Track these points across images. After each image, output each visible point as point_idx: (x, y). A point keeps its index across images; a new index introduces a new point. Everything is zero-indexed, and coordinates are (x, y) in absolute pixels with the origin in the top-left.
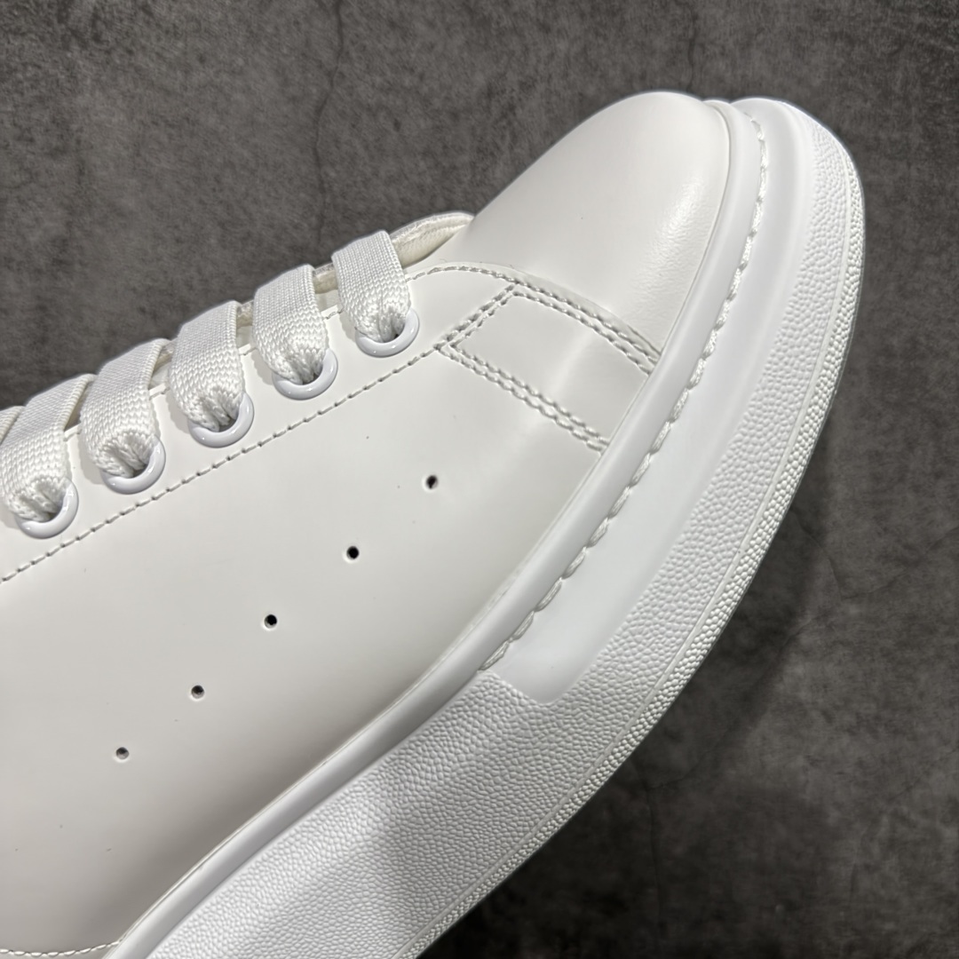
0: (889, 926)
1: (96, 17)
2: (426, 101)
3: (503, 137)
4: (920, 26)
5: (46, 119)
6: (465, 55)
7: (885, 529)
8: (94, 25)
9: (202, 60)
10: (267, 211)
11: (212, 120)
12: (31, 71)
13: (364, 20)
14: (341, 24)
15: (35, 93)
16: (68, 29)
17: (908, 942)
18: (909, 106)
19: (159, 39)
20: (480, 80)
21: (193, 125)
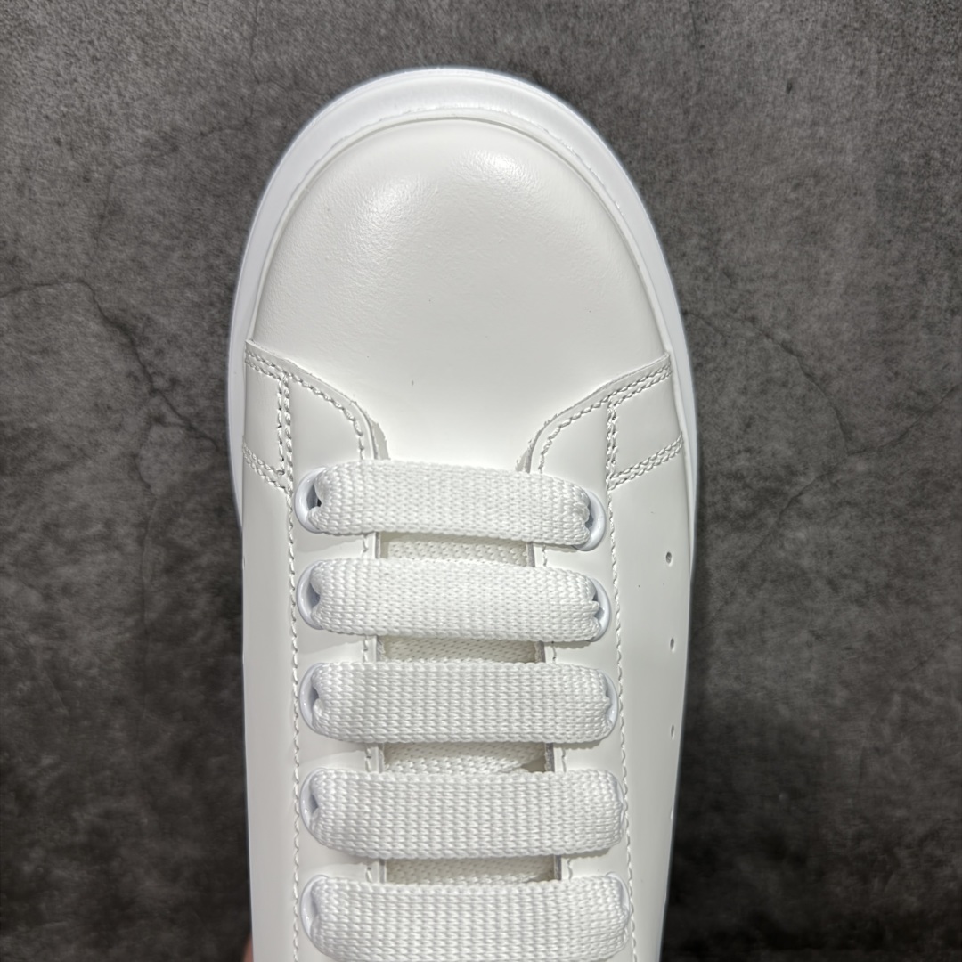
0: (900, 813)
7: (896, 374)
10: (193, 20)
17: (920, 830)
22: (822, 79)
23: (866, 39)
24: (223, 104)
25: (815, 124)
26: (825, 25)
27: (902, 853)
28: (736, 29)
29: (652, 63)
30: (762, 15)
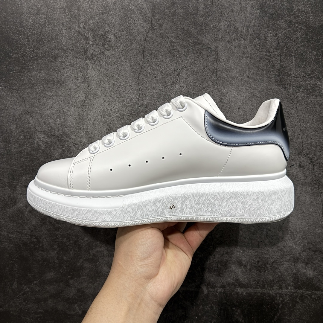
22: (245, 107)
23: (253, 100)
24: (133, 110)
25: (244, 115)
26: (246, 97)
27: (268, 266)
28: (229, 98)
30: (234, 95)
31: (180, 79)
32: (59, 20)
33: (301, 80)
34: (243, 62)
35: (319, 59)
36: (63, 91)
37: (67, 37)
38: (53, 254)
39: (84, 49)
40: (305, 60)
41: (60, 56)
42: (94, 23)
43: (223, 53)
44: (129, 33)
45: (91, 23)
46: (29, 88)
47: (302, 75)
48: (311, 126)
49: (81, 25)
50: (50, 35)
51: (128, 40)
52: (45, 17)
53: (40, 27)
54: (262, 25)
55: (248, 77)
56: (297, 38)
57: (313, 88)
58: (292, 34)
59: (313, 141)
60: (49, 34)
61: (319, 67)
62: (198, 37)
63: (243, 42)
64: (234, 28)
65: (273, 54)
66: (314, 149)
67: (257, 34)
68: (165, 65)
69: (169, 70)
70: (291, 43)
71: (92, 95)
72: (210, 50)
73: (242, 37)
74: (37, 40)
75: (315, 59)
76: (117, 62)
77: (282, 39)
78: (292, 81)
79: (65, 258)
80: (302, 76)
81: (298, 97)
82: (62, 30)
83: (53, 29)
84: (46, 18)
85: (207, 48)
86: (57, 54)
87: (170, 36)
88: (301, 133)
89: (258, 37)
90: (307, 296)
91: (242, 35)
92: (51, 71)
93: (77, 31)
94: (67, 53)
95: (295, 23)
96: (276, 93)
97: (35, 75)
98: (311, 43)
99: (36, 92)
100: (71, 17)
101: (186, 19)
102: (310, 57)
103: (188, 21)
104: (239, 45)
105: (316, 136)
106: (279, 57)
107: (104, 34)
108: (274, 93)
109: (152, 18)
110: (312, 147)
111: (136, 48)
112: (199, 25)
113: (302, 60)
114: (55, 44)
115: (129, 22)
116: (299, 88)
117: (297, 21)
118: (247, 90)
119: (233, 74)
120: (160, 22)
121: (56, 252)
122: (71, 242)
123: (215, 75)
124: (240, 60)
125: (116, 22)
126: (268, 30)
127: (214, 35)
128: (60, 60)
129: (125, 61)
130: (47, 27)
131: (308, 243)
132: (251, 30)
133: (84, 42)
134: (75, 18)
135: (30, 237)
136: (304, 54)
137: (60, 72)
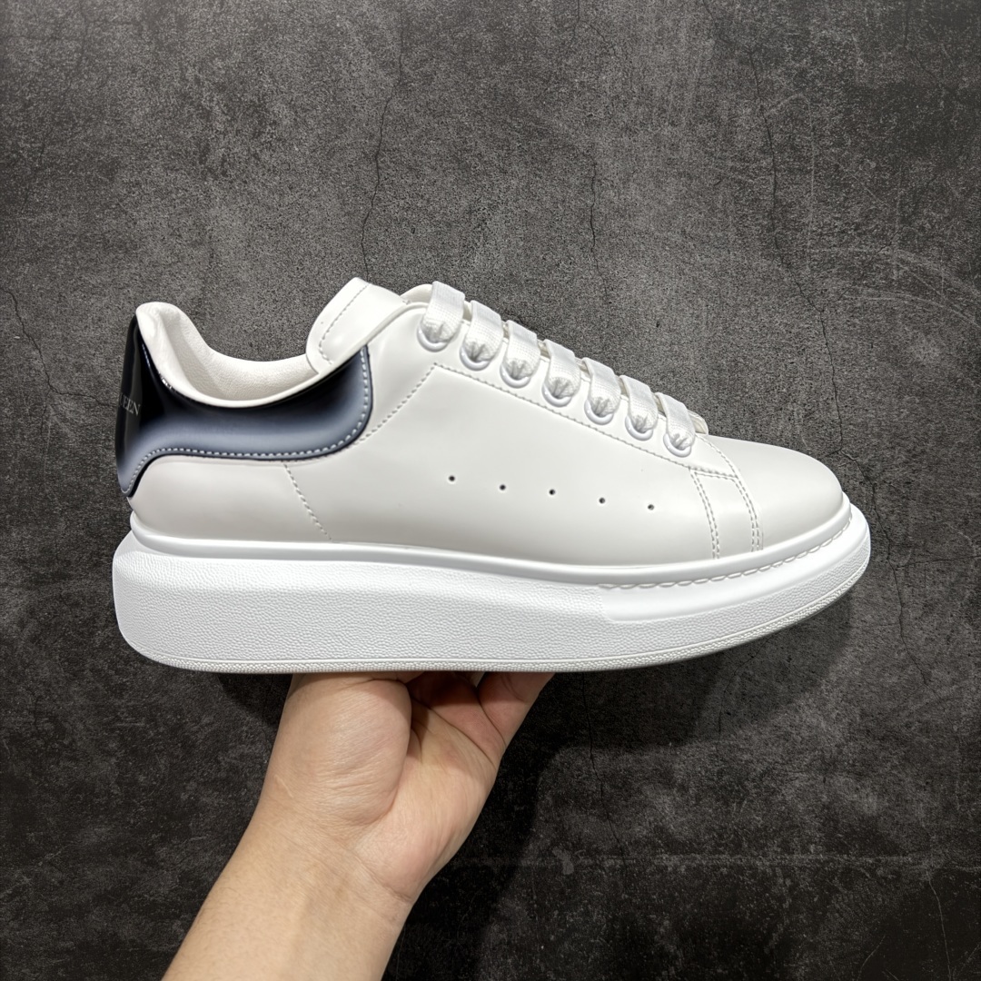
1: (224, 160)
2: (432, 216)
3: (479, 238)
4: (732, 168)
5: (190, 223)
6: (455, 187)
8: (222, 165)
9: (291, 188)
11: (297, 226)
12: (181, 193)
13: (392, 165)
14: (378, 168)
15: (184, 206)
16: (206, 167)
17: (760, 768)
18: (727, 216)
19: (264, 175)
20: (464, 203)
21: (285, 228)
22: (676, 320)
23: (699, 299)
25: (672, 344)
26: (676, 292)
27: (749, 785)
28: (628, 294)
29: (583, 312)
30: (643, 287)
31: (486, 239)
32: (122, 58)
33: (834, 241)
34: (668, 189)
35: (884, 181)
36: (133, 271)
37: (147, 110)
38: (106, 768)
39: (198, 145)
40: (845, 185)
41: (127, 166)
42: (228, 68)
43: (611, 161)
44: (334, 98)
45: (219, 69)
46: (29, 261)
47: (836, 227)
48: (863, 376)
49: (190, 73)
50: (95, 101)
51: (332, 121)
52: (78, 48)
53: (64, 77)
54: (721, 83)
55: (684, 232)
56: (822, 122)
57: (867, 266)
58: (806, 109)
59: (870, 419)
60: (90, 98)
61: (885, 206)
62: (538, 114)
63: (667, 131)
64: (642, 89)
65: (754, 166)
66: (875, 441)
67: (708, 107)
68: (442, 195)
69: (453, 209)
70: (806, 134)
71: (222, 284)
72: (574, 154)
73: (664, 115)
74: (53, 116)
75: (872, 180)
76: (299, 185)
77: (778, 122)
78: (809, 244)
79: (142, 778)
80: (837, 230)
81: (826, 290)
82: (132, 86)
83: (103, 84)
84: (82, 52)
85: (564, 146)
86: (115, 161)
87: (455, 110)
88: (836, 395)
89: (712, 117)
90: (863, 871)
91: (665, 111)
92: (97, 212)
93: (176, 92)
94: (146, 158)
95: (816, 77)
96: (764, 280)
97: (49, 223)
98: (860, 135)
99: (52, 273)
100: (160, 50)
101: (502, 63)
102: (857, 177)
103: (508, 67)
104: (657, 139)
105: (880, 402)
106: (771, 174)
107: (259, 100)
108: (759, 280)
109: (402, 58)
110: (867, 435)
111: (355, 146)
112: (541, 79)
113: (837, 184)
114: (108, 128)
115: (334, 66)
116: (830, 265)
117: (821, 72)
118: (681, 272)
119: (640, 223)
120: (427, 68)
121: (113, 760)
122: (161, 729)
123: (587, 225)
124: (659, 184)
125: (296, 68)
126: (737, 96)
127: (585, 108)
128: (125, 176)
129: (321, 183)
130: (86, 77)
131: (863, 714)
132: (689, 96)
133: (198, 125)
134: (171, 52)
135: (32, 718)
136: (842, 167)
137: (126, 213)
